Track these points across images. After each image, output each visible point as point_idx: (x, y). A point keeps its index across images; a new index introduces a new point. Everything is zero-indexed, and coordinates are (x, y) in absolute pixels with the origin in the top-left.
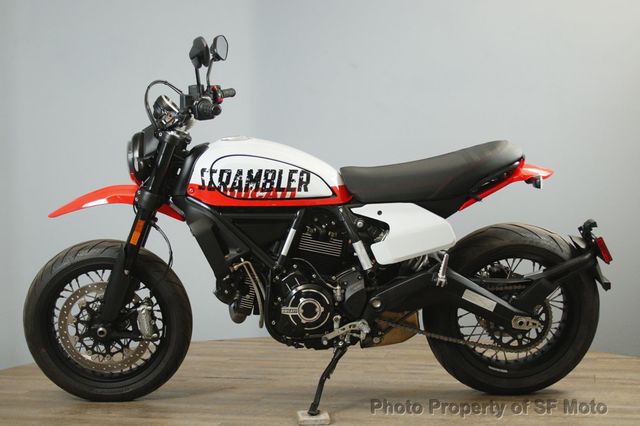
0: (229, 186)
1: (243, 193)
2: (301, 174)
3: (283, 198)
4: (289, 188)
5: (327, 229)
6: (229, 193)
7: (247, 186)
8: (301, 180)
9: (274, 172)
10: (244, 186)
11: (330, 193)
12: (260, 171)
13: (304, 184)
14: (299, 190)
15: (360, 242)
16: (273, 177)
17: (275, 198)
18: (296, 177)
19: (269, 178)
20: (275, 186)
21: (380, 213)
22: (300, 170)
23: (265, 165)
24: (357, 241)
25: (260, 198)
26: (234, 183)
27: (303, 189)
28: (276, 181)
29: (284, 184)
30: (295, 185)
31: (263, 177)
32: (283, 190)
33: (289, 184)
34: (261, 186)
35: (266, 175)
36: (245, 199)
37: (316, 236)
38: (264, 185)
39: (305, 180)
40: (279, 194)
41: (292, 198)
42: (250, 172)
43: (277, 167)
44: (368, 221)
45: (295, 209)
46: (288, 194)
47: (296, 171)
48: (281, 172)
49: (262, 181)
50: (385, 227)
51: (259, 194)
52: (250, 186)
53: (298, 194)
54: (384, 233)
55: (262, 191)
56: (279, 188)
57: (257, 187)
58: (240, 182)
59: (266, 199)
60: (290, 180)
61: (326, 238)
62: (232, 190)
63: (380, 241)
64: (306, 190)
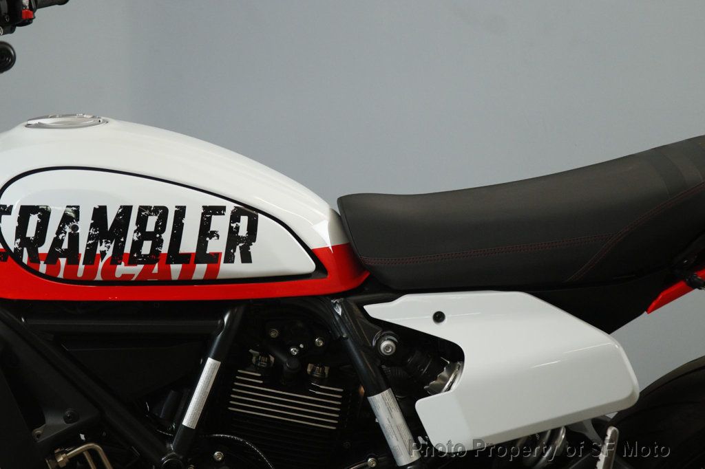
0: (44, 249)
1: (81, 267)
2: (235, 217)
3: (186, 280)
4: (201, 254)
5: (304, 358)
6: (43, 268)
7: (91, 249)
8: (233, 233)
9: (162, 212)
10: (82, 250)
11: (308, 266)
12: (126, 210)
13: (242, 244)
14: (229, 259)
15: (387, 394)
16: (161, 227)
17: (165, 280)
18: (220, 224)
19: (150, 227)
20: (165, 249)
21: (439, 317)
22: (230, 207)
23: (140, 195)
24: (379, 391)
25: (126, 281)
26: (57, 242)
27: (238, 254)
28: (167, 236)
29: (189, 244)
30: (217, 246)
31: (133, 226)
32: (185, 259)
33: (202, 244)
34: (127, 249)
35: (142, 221)
36: (88, 280)
37: (273, 377)
38: (137, 246)
39: (243, 232)
40: (176, 269)
41: (211, 279)
42: (100, 213)
43: (170, 198)
44: (407, 337)
45: (218, 308)
46: (201, 270)
47: (219, 210)
48: (181, 212)
49: (131, 236)
50: (451, 355)
51: (122, 269)
52: (100, 249)
53: (227, 270)
54: (451, 370)
55: (132, 261)
56: (175, 255)
57: (118, 250)
58: (74, 238)
59: (141, 281)
60: (205, 232)
61: (300, 382)
62: (52, 258)
63: (437, 390)
64: (246, 258)
